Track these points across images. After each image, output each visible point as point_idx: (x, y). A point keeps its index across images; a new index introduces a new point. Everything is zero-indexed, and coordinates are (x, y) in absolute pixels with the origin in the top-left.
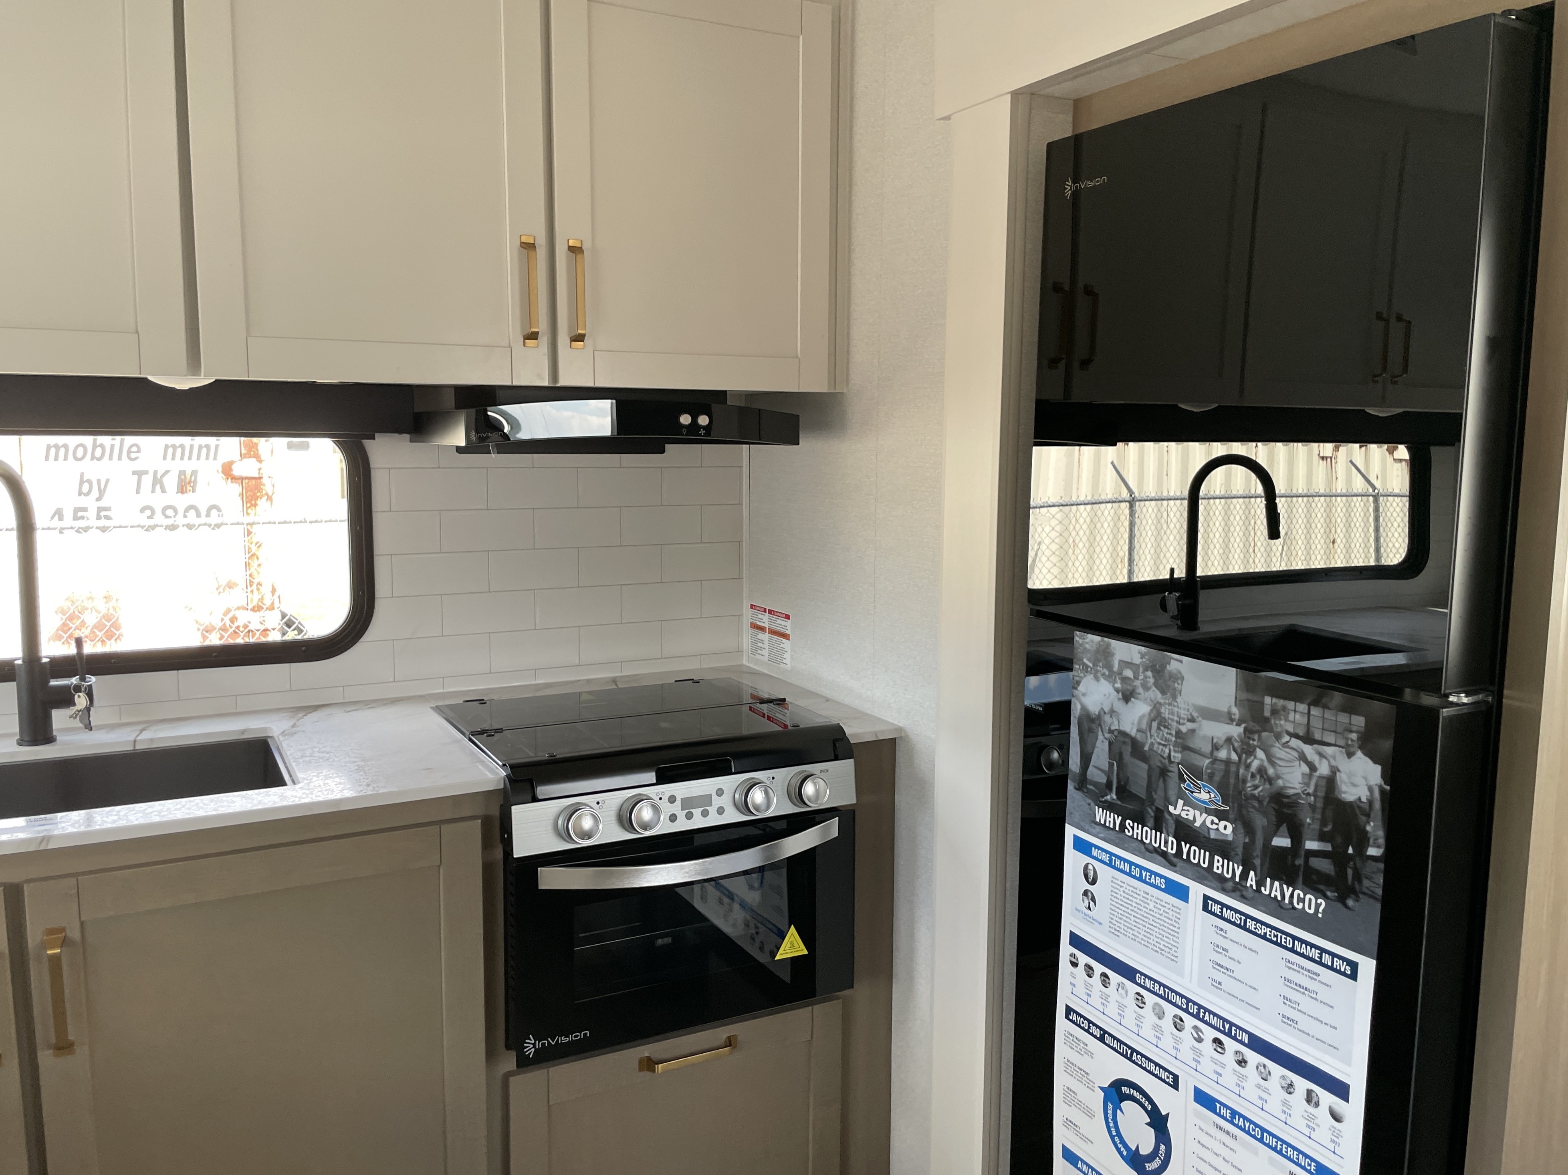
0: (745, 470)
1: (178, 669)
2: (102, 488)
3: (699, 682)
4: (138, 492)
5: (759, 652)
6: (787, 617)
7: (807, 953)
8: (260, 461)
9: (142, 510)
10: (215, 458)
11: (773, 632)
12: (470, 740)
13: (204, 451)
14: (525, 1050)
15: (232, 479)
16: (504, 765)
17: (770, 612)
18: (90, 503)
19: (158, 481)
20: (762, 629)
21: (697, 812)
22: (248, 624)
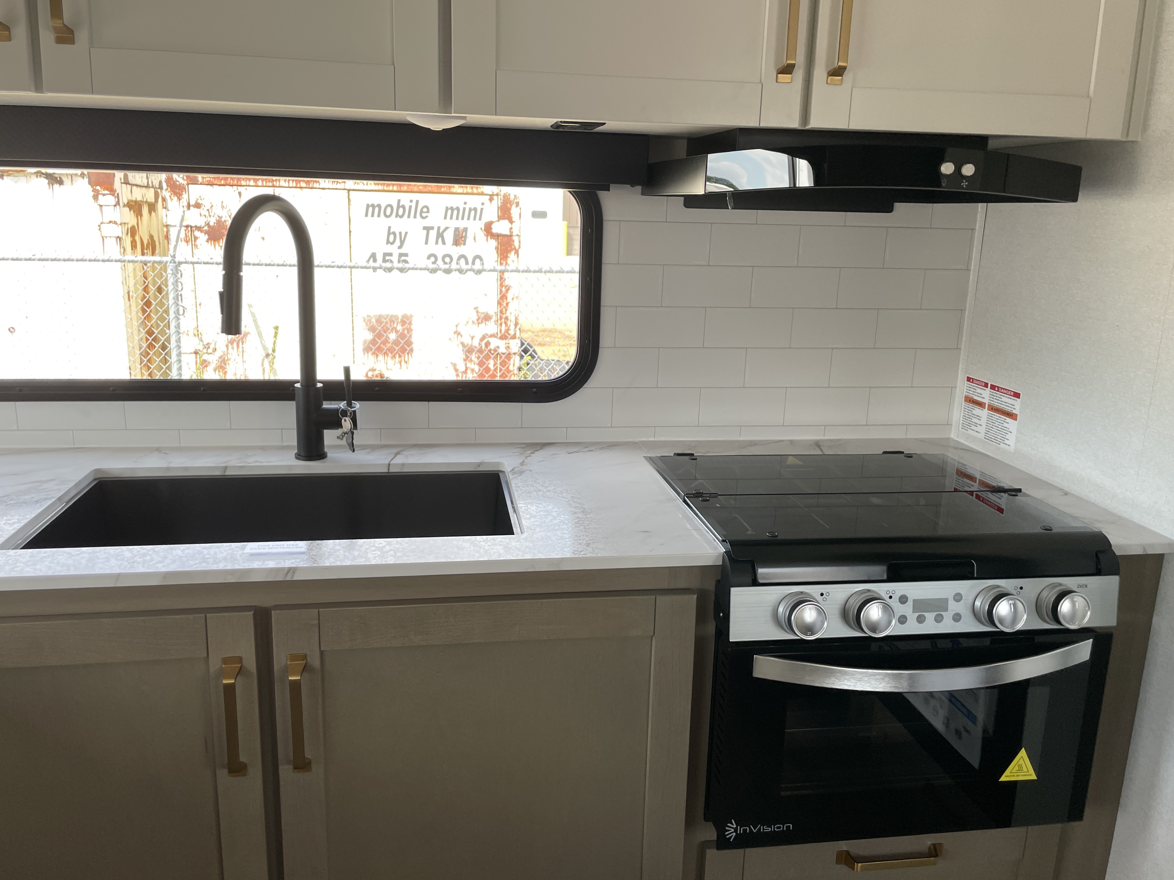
0: (978, 235)
1: (429, 401)
2: (403, 239)
3: (911, 457)
4: (426, 243)
5: (973, 427)
6: (1017, 395)
7: (1034, 777)
8: (511, 222)
9: (429, 258)
10: (480, 219)
11: (994, 409)
12: (685, 501)
13: (473, 213)
14: (726, 833)
15: (491, 236)
16: (724, 541)
17: (993, 387)
18: (394, 249)
19: (440, 235)
20: (980, 404)
21: (930, 617)
22: (497, 349)
